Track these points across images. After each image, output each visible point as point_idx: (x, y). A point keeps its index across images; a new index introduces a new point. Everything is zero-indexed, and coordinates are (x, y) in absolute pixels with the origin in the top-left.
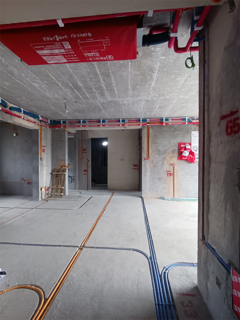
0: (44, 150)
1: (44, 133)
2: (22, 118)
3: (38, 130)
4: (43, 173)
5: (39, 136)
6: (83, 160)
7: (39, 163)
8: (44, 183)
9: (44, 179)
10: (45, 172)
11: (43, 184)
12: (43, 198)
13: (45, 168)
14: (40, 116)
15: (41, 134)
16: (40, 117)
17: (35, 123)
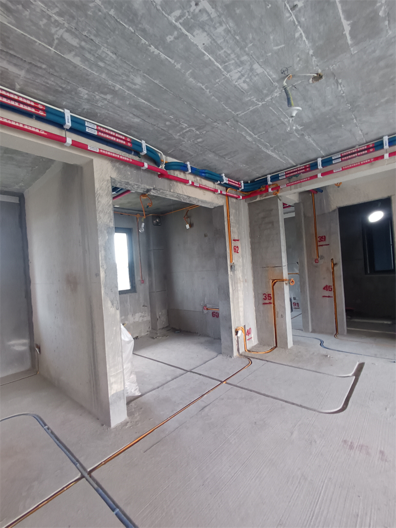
0: (237, 247)
1: (234, 211)
2: (190, 183)
3: (222, 207)
4: (238, 299)
5: (226, 220)
6: (321, 262)
7: (229, 276)
8: (242, 319)
9: (241, 309)
10: (241, 295)
11: (239, 320)
12: (241, 352)
13: (241, 286)
14: (223, 175)
15: (228, 216)
16: (224, 177)
17: (215, 191)
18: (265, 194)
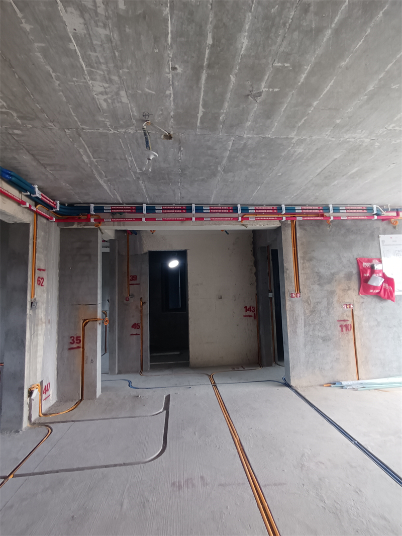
0: (42, 278)
1: (42, 233)
3: (27, 226)
4: (36, 346)
5: (31, 242)
7: (28, 316)
8: (39, 373)
9: (39, 360)
10: (41, 340)
11: (35, 375)
13: (41, 329)
14: (36, 186)
15: (35, 238)
16: (37, 190)
17: (22, 202)
18: (84, 223)
